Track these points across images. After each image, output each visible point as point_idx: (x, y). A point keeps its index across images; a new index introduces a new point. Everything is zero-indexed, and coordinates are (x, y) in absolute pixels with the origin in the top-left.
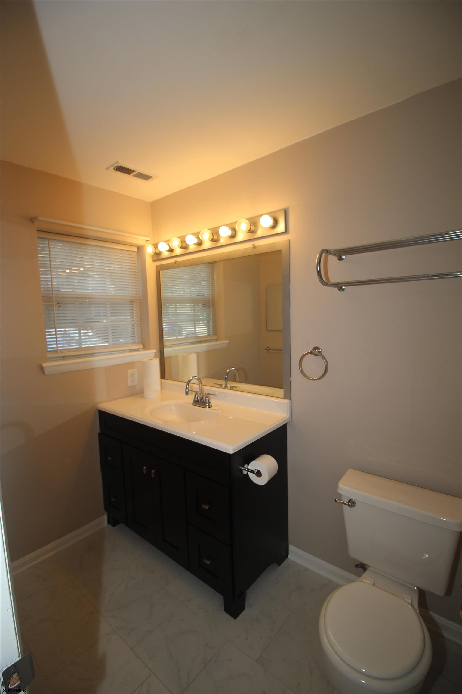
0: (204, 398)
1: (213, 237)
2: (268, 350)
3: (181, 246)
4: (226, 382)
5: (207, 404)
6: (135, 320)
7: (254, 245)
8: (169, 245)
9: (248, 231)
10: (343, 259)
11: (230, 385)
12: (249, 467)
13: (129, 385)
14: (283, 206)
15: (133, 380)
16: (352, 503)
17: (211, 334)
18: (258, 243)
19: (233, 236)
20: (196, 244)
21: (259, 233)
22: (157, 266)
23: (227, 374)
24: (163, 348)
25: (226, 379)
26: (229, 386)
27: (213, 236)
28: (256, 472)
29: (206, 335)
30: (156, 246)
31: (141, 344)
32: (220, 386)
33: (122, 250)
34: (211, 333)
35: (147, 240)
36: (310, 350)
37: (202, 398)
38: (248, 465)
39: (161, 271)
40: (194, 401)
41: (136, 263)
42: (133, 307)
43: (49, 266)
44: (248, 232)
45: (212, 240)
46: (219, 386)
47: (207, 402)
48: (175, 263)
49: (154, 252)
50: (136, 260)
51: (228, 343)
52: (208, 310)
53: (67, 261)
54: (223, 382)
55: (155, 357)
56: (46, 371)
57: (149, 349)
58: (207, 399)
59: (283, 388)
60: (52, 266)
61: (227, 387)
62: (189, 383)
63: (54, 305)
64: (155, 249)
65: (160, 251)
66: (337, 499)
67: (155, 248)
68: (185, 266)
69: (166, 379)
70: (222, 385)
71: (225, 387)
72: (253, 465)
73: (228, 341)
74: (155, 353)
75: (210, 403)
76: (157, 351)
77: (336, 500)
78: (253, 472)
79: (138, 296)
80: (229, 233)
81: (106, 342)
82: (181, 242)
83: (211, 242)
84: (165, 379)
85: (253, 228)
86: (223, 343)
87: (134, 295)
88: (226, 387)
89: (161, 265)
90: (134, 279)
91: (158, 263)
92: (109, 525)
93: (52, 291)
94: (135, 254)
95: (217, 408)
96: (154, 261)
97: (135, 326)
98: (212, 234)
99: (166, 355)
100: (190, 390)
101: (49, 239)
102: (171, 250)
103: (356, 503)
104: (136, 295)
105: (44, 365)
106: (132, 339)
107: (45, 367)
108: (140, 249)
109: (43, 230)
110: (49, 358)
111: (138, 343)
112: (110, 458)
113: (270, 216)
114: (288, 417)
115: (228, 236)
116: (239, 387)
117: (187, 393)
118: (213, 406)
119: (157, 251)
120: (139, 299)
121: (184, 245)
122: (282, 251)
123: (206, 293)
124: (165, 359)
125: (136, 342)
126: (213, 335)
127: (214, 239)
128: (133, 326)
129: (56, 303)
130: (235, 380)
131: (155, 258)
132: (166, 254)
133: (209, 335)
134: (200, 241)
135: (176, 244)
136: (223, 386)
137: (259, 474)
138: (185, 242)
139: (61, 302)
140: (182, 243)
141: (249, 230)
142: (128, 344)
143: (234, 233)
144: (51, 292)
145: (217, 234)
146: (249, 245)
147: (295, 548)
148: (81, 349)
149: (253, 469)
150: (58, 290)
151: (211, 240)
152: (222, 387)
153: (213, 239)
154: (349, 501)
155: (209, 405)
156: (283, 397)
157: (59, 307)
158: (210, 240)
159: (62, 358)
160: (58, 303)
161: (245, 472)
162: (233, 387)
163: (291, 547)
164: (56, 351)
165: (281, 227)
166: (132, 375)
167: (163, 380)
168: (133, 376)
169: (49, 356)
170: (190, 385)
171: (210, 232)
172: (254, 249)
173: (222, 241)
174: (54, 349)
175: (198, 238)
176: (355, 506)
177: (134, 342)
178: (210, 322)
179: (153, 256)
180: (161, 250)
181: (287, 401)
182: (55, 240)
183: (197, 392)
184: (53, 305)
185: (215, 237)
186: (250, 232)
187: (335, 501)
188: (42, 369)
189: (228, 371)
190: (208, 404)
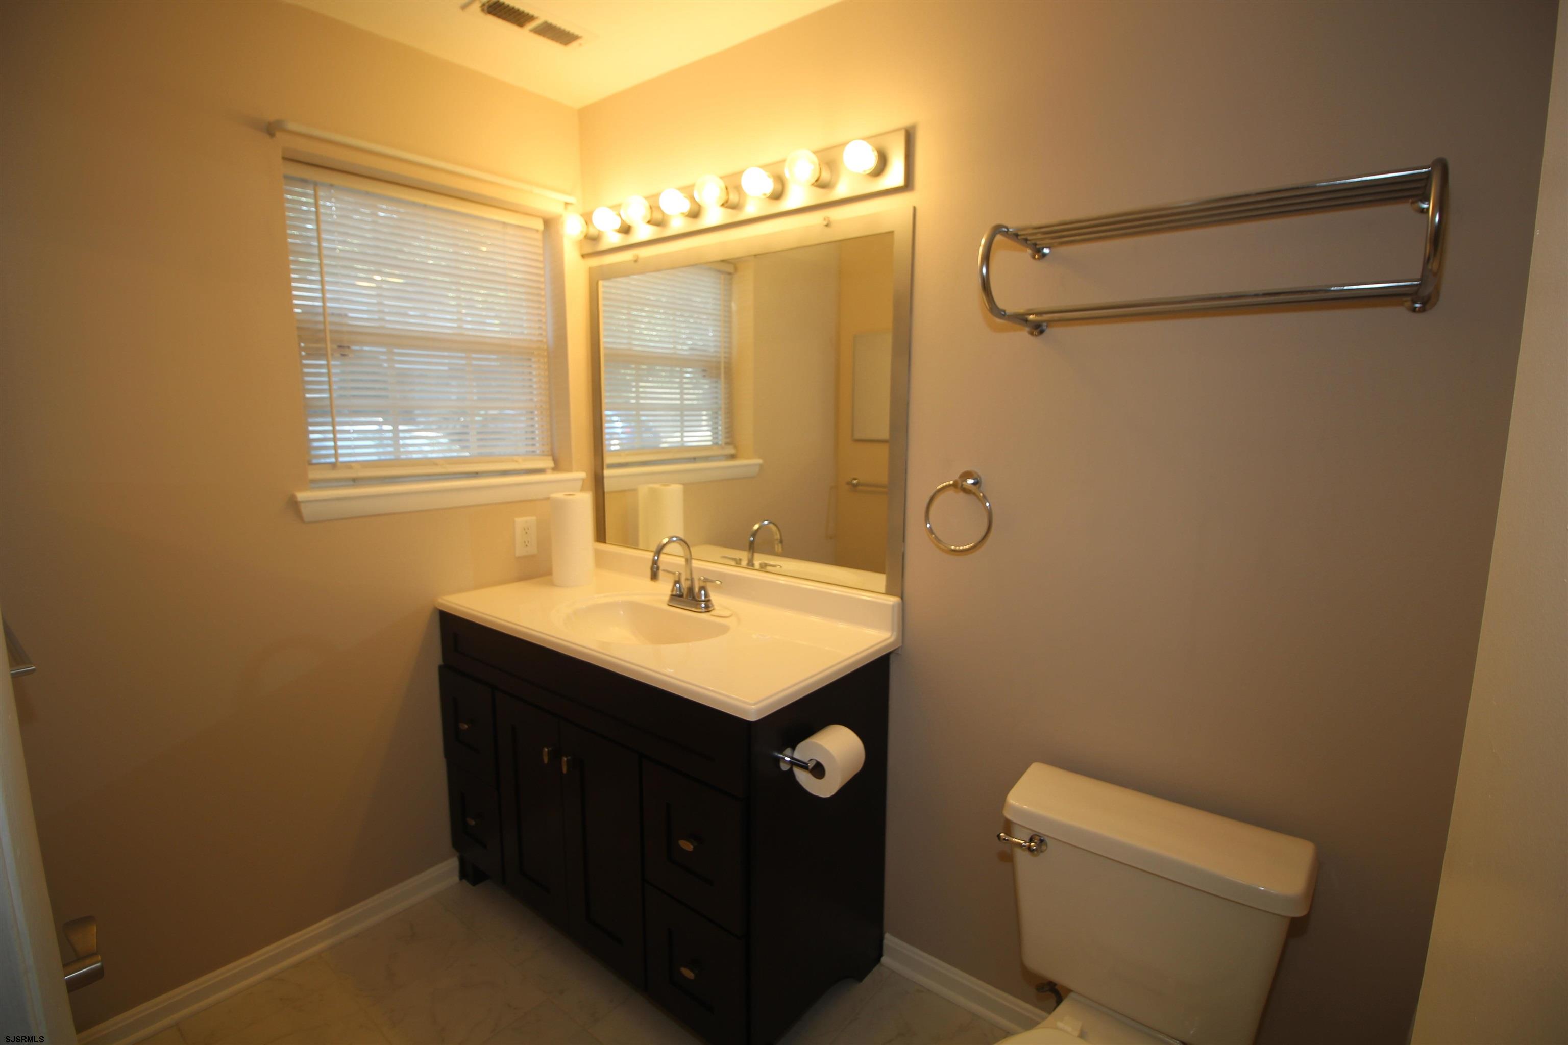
0: (697, 590)
1: (727, 198)
2: (855, 486)
3: (648, 220)
4: (750, 555)
5: (703, 605)
6: (536, 399)
7: (828, 218)
8: (619, 215)
9: (813, 180)
10: (1044, 255)
11: (760, 562)
12: (797, 755)
13: (518, 554)
14: (905, 121)
15: (527, 543)
16: (1038, 842)
17: (720, 443)
18: (837, 214)
19: (777, 196)
20: (687, 214)
21: (841, 191)
22: (591, 270)
23: (755, 534)
24: (603, 469)
25: (752, 548)
26: (757, 564)
27: (728, 194)
28: (811, 765)
29: (710, 443)
30: (588, 218)
31: (550, 458)
32: (737, 563)
33: (504, 224)
34: (721, 440)
35: (567, 204)
36: (954, 479)
37: (691, 590)
38: (794, 748)
39: (601, 283)
40: (672, 595)
41: (541, 258)
42: (530, 366)
43: (316, 251)
44: (813, 184)
45: (726, 205)
46: (733, 563)
47: (703, 598)
48: (636, 261)
49: (584, 235)
50: (541, 251)
51: (761, 466)
52: (714, 385)
53: (365, 242)
54: (744, 556)
55: (582, 490)
56: (306, 511)
57: (569, 470)
58: (703, 592)
59: (884, 573)
60: (325, 252)
61: (753, 565)
62: (659, 552)
63: (329, 352)
64: (588, 227)
65: (599, 231)
66: (1002, 834)
67: (587, 223)
68: (658, 270)
69: (607, 542)
70: (740, 560)
71: (748, 564)
72: (805, 751)
73: (760, 461)
74: (583, 480)
75: (709, 600)
76: (587, 475)
77: (999, 836)
78: (803, 766)
79: (545, 340)
80: (769, 186)
81: (464, 448)
82: (651, 208)
83: (723, 210)
84: (605, 542)
85: (826, 176)
86: (750, 462)
87: (535, 338)
88: (751, 564)
89: (601, 267)
90: (536, 298)
91: (595, 262)
92: (464, 881)
93: (324, 315)
94: (539, 236)
95: (726, 613)
96: (583, 256)
97: (536, 413)
98: (727, 188)
99: (608, 485)
100: (664, 570)
101: (316, 185)
102: (626, 230)
103: (1046, 845)
104: (540, 338)
105: (301, 496)
106: (527, 445)
107: (302, 502)
108: (550, 224)
109: (301, 159)
110: (313, 481)
111: (543, 454)
112: (466, 726)
113: (871, 145)
114: (892, 640)
115: (765, 195)
116: (781, 567)
117: (654, 576)
118: (716, 607)
119: (592, 231)
120: (545, 347)
121: (657, 216)
122: (896, 234)
123: (712, 344)
124: (606, 496)
125: (538, 452)
126: (727, 444)
127: (729, 202)
128: (532, 412)
129: (335, 347)
130: (772, 553)
131: (588, 249)
132: (613, 239)
133: (716, 444)
134: (695, 208)
135: (637, 215)
136: (744, 563)
137: (818, 771)
138: (659, 208)
139: (346, 345)
140: (652, 212)
141: (817, 181)
142: (518, 455)
143: (779, 187)
144: (321, 319)
145: (738, 188)
146: (815, 219)
147: (896, 940)
148: (397, 462)
149: (806, 760)
150: (340, 315)
151: (723, 205)
152: (740, 564)
153: (727, 201)
154: (1031, 840)
155: (707, 607)
156: (883, 591)
157: (343, 355)
158: (721, 203)
159: (352, 483)
160: (340, 347)
161: (785, 767)
162: (766, 565)
163: (889, 939)
164: (334, 466)
165: (895, 175)
166: (525, 529)
167: (601, 546)
168: (526, 533)
169: (313, 474)
170: (662, 557)
171: (722, 184)
172: (827, 230)
173: (751, 210)
174: (328, 460)
175: (692, 198)
176: (1046, 850)
177: (533, 452)
178: (719, 413)
179: (580, 244)
180: (601, 229)
181: (893, 600)
182: (332, 186)
183: (680, 574)
184: (326, 348)
185: (734, 198)
186: (821, 184)
187: (997, 839)
188: (294, 505)
189: (756, 527)
190: (705, 605)
